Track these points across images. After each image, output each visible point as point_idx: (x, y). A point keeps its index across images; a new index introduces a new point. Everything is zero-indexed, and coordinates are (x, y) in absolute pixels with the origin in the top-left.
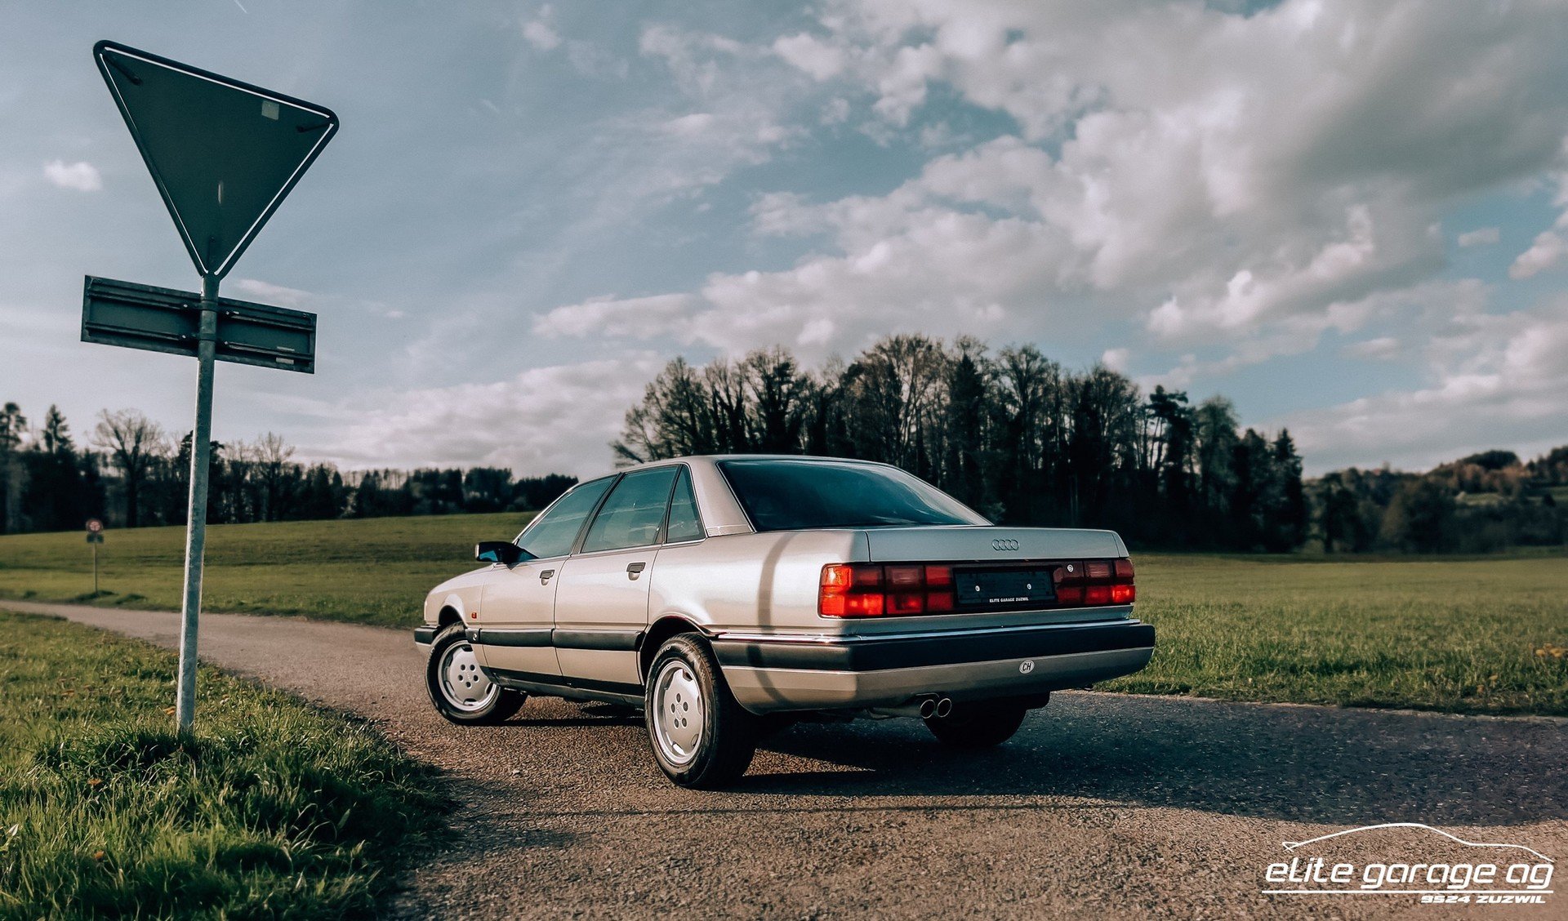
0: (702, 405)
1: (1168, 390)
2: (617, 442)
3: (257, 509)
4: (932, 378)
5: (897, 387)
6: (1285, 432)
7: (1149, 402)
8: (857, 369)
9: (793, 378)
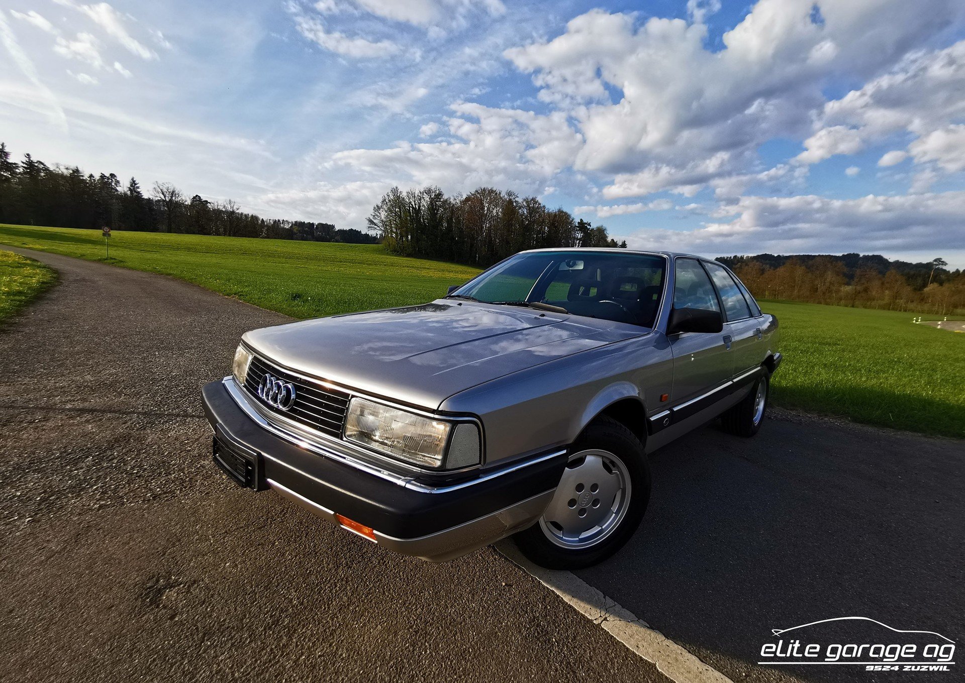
0: (405, 207)
1: (585, 221)
2: (369, 218)
3: (225, 231)
4: (496, 206)
5: (483, 208)
6: (624, 242)
7: (577, 225)
8: (468, 199)
9: (442, 200)
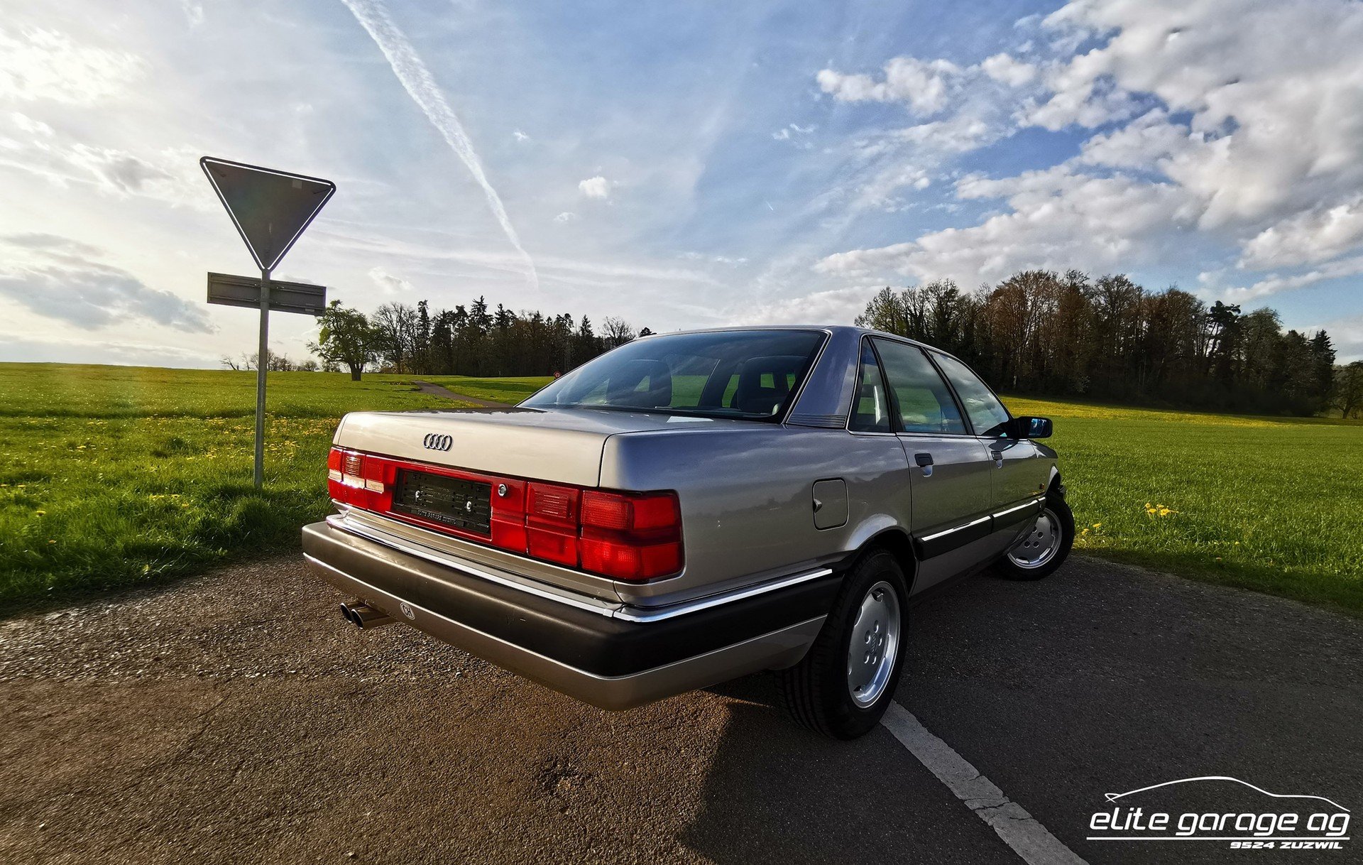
0: (899, 314)
1: (1226, 303)
4: (1048, 298)
5: (1024, 303)
7: (1209, 312)
8: (999, 293)
9: (957, 298)
